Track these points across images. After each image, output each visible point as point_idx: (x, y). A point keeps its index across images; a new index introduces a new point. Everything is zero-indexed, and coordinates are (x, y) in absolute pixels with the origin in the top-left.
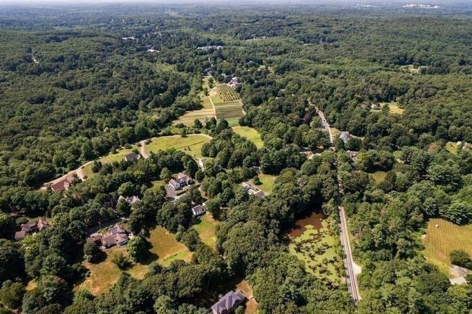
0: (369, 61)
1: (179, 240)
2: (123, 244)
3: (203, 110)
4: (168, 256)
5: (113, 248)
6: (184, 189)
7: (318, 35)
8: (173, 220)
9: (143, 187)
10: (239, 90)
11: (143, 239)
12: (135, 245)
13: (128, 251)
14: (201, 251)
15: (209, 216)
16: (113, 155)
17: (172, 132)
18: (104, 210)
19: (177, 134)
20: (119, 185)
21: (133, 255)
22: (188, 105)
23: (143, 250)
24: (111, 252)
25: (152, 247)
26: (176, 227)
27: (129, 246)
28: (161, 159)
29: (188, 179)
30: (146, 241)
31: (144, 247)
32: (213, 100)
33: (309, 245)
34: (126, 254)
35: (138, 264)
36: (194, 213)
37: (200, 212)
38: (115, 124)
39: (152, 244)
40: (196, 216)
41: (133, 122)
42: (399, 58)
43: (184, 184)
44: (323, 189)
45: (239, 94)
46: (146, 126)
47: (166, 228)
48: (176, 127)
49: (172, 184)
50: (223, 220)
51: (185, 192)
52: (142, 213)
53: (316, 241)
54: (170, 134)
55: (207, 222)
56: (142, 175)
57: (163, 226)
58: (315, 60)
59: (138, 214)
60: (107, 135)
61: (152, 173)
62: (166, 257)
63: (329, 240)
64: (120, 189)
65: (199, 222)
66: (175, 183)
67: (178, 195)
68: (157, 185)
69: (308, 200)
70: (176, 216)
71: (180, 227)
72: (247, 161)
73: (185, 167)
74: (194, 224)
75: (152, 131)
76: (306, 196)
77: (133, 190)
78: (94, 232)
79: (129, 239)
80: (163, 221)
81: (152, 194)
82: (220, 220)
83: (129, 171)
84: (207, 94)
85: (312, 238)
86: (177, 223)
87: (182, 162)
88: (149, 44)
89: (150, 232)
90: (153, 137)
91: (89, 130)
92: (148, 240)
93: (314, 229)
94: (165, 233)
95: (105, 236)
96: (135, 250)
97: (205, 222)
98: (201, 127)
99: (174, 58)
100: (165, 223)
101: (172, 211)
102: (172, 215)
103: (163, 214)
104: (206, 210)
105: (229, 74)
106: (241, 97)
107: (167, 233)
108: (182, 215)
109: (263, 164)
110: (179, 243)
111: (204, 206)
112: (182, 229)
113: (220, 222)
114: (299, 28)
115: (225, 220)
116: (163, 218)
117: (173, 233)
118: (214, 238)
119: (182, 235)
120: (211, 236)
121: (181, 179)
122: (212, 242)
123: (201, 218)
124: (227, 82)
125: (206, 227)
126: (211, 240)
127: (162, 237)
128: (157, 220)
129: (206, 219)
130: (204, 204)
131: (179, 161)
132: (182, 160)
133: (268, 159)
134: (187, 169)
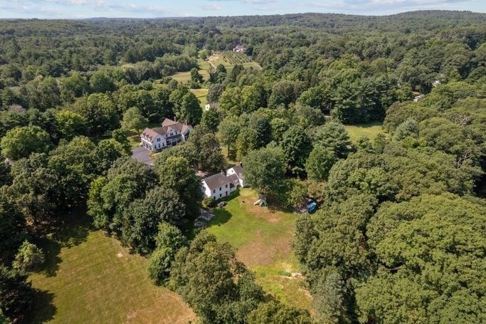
1: (161, 277)
8: (139, 208)
10: (249, 53)
15: (251, 198)
17: (155, 87)
22: (179, 63)
26: (150, 229)
32: (213, 63)
36: (208, 193)
38: (56, 72)
40: (214, 203)
43: (175, 140)
47: (119, 234)
50: (298, 210)
55: (251, 216)
61: (102, 121)
65: (224, 217)
70: (151, 195)
71: (165, 229)
72: (305, 99)
74: (208, 224)
80: (110, 213)
82: (290, 209)
84: (205, 59)
86: (155, 218)
87: (171, 105)
94: (113, 254)
97: (242, 216)
98: (202, 82)
100: (116, 220)
101: (138, 178)
102: (138, 194)
103: (107, 188)
104: (239, 186)
105: (233, 43)
106: (254, 59)
107: (120, 255)
108: (171, 193)
109: (340, 102)
110: (161, 289)
111: (234, 177)
112: (171, 235)
113: (288, 215)
114: (302, 19)
115: (304, 206)
116: (106, 206)
117: (142, 254)
118: (288, 268)
119: (173, 258)
120: (274, 260)
121: (169, 129)
122: (283, 283)
123: (230, 207)
124: (231, 49)
125: (249, 230)
126: (281, 273)
127: (99, 272)
128: (90, 213)
129: (244, 208)
130: (231, 172)
131: (164, 102)
132: (170, 100)
133: (350, 91)
134: (183, 115)
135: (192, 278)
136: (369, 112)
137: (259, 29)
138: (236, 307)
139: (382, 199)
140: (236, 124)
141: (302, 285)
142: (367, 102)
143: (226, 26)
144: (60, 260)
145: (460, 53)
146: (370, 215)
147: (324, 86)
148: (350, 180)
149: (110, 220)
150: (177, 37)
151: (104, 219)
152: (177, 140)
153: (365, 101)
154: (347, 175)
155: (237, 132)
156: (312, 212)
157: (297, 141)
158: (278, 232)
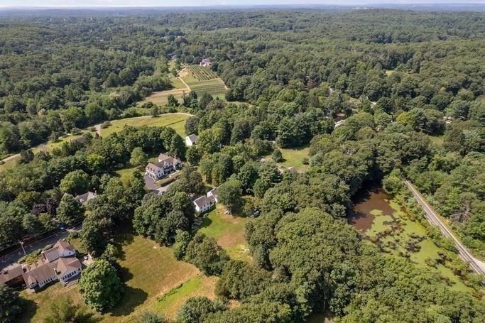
0: (349, 40)
1: (181, 257)
2: (70, 278)
3: (174, 90)
4: (166, 290)
5: (50, 289)
6: (170, 176)
7: (284, 24)
8: (165, 222)
9: (104, 177)
10: (215, 68)
11: (114, 264)
12: (97, 278)
13: (82, 291)
14: (236, 274)
15: (222, 210)
16: (53, 144)
17: (138, 112)
18: (30, 219)
19: (145, 114)
20: (62, 177)
21: (93, 300)
22: (155, 84)
23: (114, 285)
24: (47, 298)
25: (130, 276)
26: (172, 234)
27: (85, 282)
28: (129, 136)
29: (176, 161)
30: (117, 266)
31: (116, 278)
32: (184, 80)
33: (389, 239)
34: (78, 299)
35: (107, 315)
36: (198, 209)
37: (207, 206)
38: (55, 105)
39: (131, 271)
40: (202, 214)
41: (82, 102)
42: (377, 37)
43: (169, 170)
44: (378, 158)
45: (215, 73)
46: (101, 105)
47: (153, 238)
48: (143, 107)
49: (151, 171)
50: (249, 216)
51: (173, 180)
52: (107, 216)
53: (397, 232)
54: (136, 115)
55: (223, 221)
56: (100, 160)
57: (146, 236)
58: (291, 41)
59: (98, 218)
60: (44, 118)
61: (116, 158)
62: (162, 294)
63: (413, 228)
64: (63, 182)
65: (208, 222)
66: (157, 168)
67: (163, 185)
68: (126, 175)
69: (367, 173)
70: (170, 215)
71: (180, 233)
72: (257, 132)
73: (167, 147)
74: (201, 227)
75: (110, 112)
76: (363, 167)
77: (86, 183)
78: (11, 263)
79: (84, 267)
80: (146, 226)
81: (121, 184)
82: (244, 216)
83: (79, 156)
84: (176, 75)
85: (389, 228)
86: (174, 227)
87: (162, 141)
88: (98, 36)
89: (124, 248)
90: (112, 119)
91: (16, 114)
92: (123, 264)
93: (384, 214)
94: (151, 247)
95: (33, 267)
96: (97, 289)
97: (218, 221)
98: (177, 105)
99: (129, 45)
100: (150, 229)
101: (161, 206)
102: (163, 215)
103: (146, 213)
104: (215, 202)
105: (199, 56)
106: (219, 75)
107: (155, 247)
108: (180, 213)
109: (281, 134)
110: (181, 262)
111: (212, 197)
112: (185, 236)
113: (244, 219)
114: (263, 19)
115: (252, 214)
116: (146, 222)
117: (167, 246)
118: (242, 247)
119: (186, 246)
120: (236, 244)
121: (165, 163)
122: (240, 254)
123: (210, 216)
124: (198, 63)
125: (222, 229)
126: (239, 250)
127: (147, 257)
128: (134, 226)
129: (219, 217)
130: (209, 194)
131: (157, 139)
132: (161, 137)
133: (287, 126)
134: (172, 150)
135: (199, 253)
136: (302, 138)
137: (223, 31)
138: (219, 264)
139: (286, 211)
140: (210, 161)
141: (249, 254)
142: (300, 132)
143: (190, 27)
144: (124, 253)
145: (375, 80)
146: (278, 220)
147: (271, 120)
148: (273, 201)
149: (147, 230)
150: (147, 49)
151: (143, 229)
152: (170, 169)
153: (298, 131)
154: (272, 198)
155: (212, 167)
156: (256, 216)
157: (248, 174)
158: (237, 229)
